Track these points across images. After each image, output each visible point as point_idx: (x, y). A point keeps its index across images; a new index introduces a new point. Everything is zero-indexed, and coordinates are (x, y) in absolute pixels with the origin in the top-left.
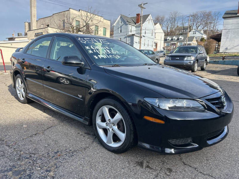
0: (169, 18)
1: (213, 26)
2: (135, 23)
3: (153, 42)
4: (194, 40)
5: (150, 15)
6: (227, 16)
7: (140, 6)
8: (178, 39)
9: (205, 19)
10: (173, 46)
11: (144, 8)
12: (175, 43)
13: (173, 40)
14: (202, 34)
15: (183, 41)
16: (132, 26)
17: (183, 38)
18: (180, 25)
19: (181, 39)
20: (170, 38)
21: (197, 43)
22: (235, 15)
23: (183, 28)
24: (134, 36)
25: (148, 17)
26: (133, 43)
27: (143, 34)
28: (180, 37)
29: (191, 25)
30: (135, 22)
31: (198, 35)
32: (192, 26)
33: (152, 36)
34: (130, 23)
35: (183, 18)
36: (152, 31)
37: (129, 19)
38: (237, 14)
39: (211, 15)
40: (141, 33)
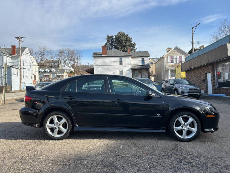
0: (37, 51)
1: (77, 62)
2: (11, 55)
3: (31, 73)
4: (65, 72)
5: (27, 48)
6: (96, 56)
7: (18, 38)
8: (51, 71)
9: (70, 55)
10: (47, 78)
11: (22, 41)
12: (49, 75)
13: (46, 72)
14: (70, 68)
15: (56, 73)
16: (8, 58)
17: (55, 70)
18: (49, 58)
19: (53, 71)
20: (42, 70)
21: (67, 75)
22: (100, 56)
23: (52, 61)
24: (12, 68)
25: (25, 50)
26: (11, 75)
27: (22, 66)
28: (53, 70)
29: (59, 59)
30: (11, 53)
31: (66, 68)
32: (60, 61)
33: (30, 68)
34: (5, 54)
35: (51, 52)
36: (30, 63)
37: (3, 50)
38: (102, 55)
39: (74, 53)
40: (21, 65)
